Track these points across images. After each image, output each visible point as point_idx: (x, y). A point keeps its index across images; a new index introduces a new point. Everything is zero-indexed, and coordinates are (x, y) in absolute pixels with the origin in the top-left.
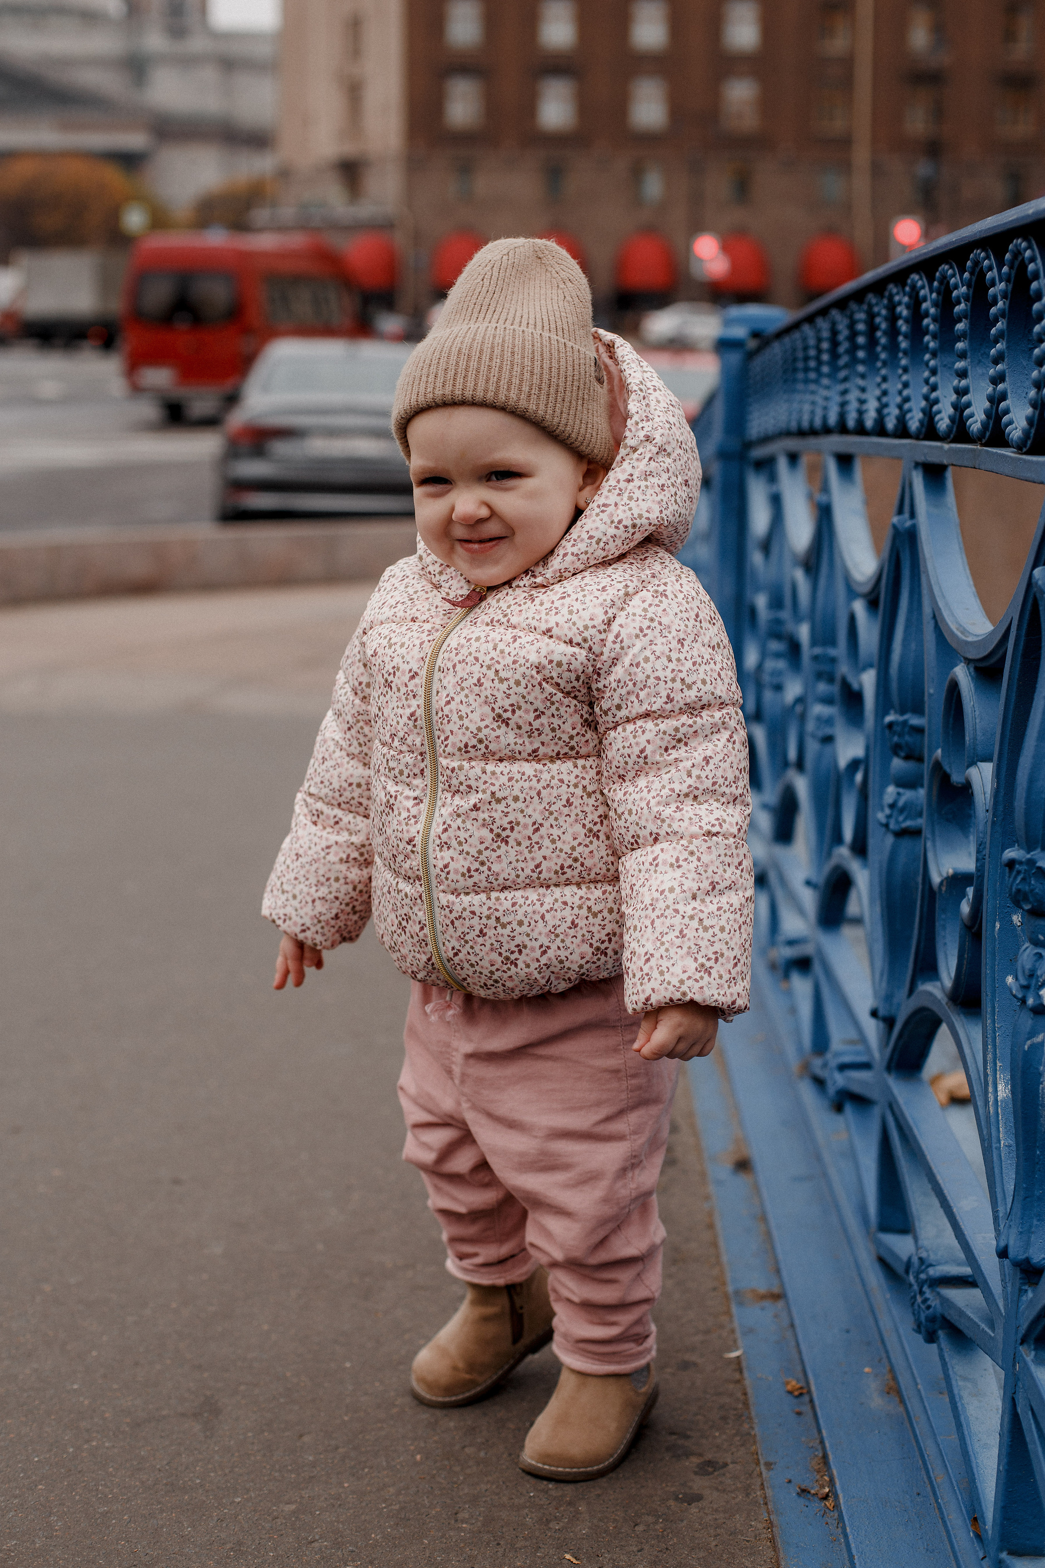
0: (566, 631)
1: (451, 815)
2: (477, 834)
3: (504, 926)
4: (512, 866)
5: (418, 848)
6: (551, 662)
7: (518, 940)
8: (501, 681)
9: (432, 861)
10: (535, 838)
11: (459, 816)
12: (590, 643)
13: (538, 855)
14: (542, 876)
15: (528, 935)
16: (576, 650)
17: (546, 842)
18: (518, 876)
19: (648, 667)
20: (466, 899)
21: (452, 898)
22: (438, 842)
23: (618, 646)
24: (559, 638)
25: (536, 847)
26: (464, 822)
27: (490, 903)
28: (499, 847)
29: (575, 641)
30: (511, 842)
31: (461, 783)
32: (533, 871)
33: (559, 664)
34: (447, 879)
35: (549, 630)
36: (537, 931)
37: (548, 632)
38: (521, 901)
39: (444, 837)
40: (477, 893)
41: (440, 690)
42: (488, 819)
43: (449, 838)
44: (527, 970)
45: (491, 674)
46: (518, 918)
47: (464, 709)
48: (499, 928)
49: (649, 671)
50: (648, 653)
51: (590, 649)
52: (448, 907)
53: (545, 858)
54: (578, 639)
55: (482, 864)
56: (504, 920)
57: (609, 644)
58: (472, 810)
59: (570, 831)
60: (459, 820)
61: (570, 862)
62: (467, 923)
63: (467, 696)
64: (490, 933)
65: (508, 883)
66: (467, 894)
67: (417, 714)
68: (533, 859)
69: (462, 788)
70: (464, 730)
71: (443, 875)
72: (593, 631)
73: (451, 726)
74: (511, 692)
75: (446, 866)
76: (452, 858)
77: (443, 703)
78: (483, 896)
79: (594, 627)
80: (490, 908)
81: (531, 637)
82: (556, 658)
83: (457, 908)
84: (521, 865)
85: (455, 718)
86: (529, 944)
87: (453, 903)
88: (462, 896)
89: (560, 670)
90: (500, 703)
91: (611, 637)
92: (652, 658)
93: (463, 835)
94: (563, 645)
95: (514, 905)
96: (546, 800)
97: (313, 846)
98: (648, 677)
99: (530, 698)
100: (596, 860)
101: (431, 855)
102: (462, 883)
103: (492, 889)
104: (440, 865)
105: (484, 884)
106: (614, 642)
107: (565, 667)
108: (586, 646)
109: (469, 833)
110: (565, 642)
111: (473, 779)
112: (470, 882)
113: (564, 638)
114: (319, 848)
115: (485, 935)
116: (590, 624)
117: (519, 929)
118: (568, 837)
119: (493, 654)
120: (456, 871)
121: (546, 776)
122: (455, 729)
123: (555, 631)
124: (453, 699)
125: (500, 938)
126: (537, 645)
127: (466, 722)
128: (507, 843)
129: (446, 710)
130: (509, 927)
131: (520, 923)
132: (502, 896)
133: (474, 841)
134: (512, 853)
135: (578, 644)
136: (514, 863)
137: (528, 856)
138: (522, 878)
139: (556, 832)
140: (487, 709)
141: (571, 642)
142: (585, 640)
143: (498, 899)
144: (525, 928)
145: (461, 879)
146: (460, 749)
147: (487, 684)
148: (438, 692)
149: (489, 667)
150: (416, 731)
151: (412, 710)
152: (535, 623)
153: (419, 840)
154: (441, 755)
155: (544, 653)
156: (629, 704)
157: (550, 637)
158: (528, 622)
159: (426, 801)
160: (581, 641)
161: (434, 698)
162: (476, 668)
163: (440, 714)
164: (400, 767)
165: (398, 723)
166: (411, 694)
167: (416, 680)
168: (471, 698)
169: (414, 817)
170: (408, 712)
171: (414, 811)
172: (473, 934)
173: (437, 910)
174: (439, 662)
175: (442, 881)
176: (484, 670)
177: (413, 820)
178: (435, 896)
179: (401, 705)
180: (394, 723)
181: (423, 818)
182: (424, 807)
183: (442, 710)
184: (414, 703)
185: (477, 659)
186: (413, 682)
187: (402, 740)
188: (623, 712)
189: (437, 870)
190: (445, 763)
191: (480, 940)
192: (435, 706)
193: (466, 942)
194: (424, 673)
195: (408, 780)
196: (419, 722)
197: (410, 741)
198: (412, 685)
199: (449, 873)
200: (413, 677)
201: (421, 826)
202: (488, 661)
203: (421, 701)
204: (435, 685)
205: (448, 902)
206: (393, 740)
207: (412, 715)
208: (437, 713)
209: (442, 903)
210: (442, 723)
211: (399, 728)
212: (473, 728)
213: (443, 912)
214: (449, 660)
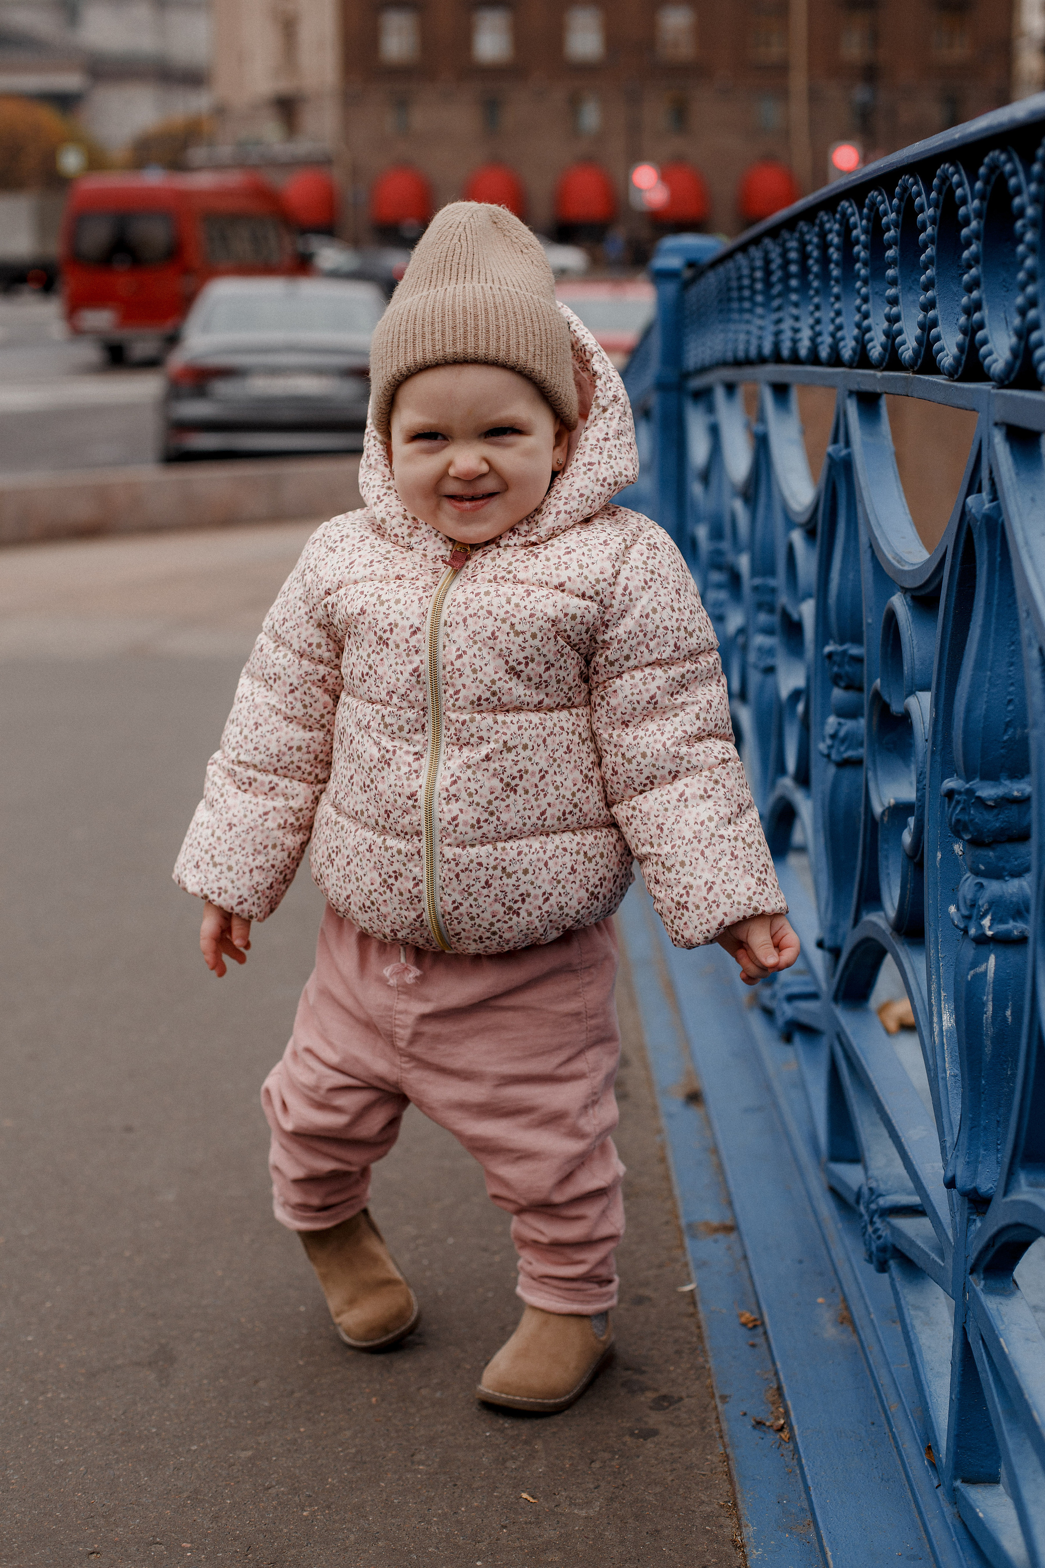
0: (579, 585)
1: (460, 766)
2: (487, 784)
3: (509, 876)
4: (520, 814)
5: (421, 803)
6: (566, 615)
7: (522, 890)
8: (517, 634)
9: (437, 815)
10: (541, 785)
11: (469, 767)
12: (602, 596)
13: (544, 802)
14: (547, 823)
15: (532, 883)
16: (588, 603)
17: (551, 789)
18: (525, 824)
19: (657, 617)
20: (473, 851)
21: (458, 851)
22: (445, 794)
23: (627, 598)
24: (571, 592)
25: (542, 794)
26: (474, 773)
27: (496, 854)
28: (508, 796)
29: (587, 594)
30: (520, 790)
31: (472, 735)
32: (539, 819)
33: (574, 617)
34: (455, 831)
35: (562, 585)
36: (541, 878)
37: (560, 587)
38: (526, 850)
39: (453, 790)
40: (482, 844)
41: (447, 644)
42: (499, 768)
43: (459, 790)
44: (528, 919)
45: (506, 627)
46: (524, 866)
47: (478, 662)
48: (505, 878)
49: (658, 622)
50: (655, 604)
51: (602, 601)
52: (454, 860)
53: (549, 805)
54: (591, 592)
55: (492, 814)
56: (509, 870)
57: (619, 597)
58: (483, 760)
59: (571, 777)
60: (470, 772)
61: (571, 808)
62: (473, 875)
63: (480, 649)
64: (495, 883)
65: (515, 832)
66: (473, 846)
67: (421, 670)
68: (539, 806)
69: (472, 740)
70: (478, 683)
71: (451, 828)
72: (604, 585)
73: (464, 680)
74: (526, 645)
75: (454, 819)
76: (461, 811)
77: (453, 657)
78: (489, 847)
79: (605, 580)
80: (497, 858)
81: (545, 591)
82: (571, 611)
83: (464, 860)
84: (528, 813)
85: (468, 671)
86: (533, 892)
87: (460, 855)
88: (468, 848)
89: (573, 623)
90: (514, 656)
91: (619, 590)
92: (659, 609)
93: (473, 786)
94: (576, 600)
95: (519, 853)
96: (550, 748)
98: (658, 627)
99: (544, 651)
100: (591, 805)
101: (436, 808)
102: (471, 834)
103: (496, 840)
104: (448, 817)
105: (493, 834)
106: (623, 595)
107: (579, 620)
108: (598, 599)
109: (480, 784)
110: (577, 596)
111: (485, 729)
112: (479, 833)
113: (576, 592)
115: (490, 886)
116: (601, 577)
117: (524, 878)
118: (569, 783)
119: (507, 607)
120: (465, 823)
121: (549, 724)
122: (468, 682)
123: (568, 585)
124: (465, 652)
125: (505, 888)
126: (552, 599)
127: (480, 675)
128: (515, 792)
129: (458, 664)
130: (514, 877)
131: (526, 872)
132: (508, 845)
133: (485, 791)
134: (520, 801)
135: (591, 597)
136: (522, 812)
137: (534, 803)
138: (528, 826)
139: (559, 779)
140: (501, 662)
141: (583, 595)
142: (597, 593)
143: (504, 849)
144: (529, 877)
145: (470, 830)
146: (472, 703)
147: (502, 637)
148: (444, 647)
149: (504, 621)
150: (418, 686)
151: (415, 665)
152: (545, 578)
153: (421, 795)
154: (449, 709)
155: (559, 607)
156: (639, 654)
157: (563, 591)
158: (537, 577)
159: (427, 756)
160: (593, 594)
161: (441, 653)
162: (490, 622)
163: (449, 668)
164: (400, 723)
165: (398, 680)
166: (413, 650)
167: (419, 636)
168: (485, 651)
169: (416, 771)
170: (410, 668)
171: (415, 766)
172: (478, 886)
173: (438, 865)
174: (444, 616)
175: (449, 835)
176: (499, 623)
177: (414, 775)
178: (438, 850)
179: (400, 661)
180: (393, 680)
181: (424, 773)
182: (425, 762)
183: (452, 664)
184: (416, 659)
185: (490, 613)
186: (415, 637)
187: (403, 697)
188: (632, 662)
189: (444, 823)
190: (453, 716)
191: (485, 892)
192: (441, 660)
193: (470, 894)
194: (427, 628)
195: (408, 736)
196: (422, 678)
197: (412, 697)
198: (413, 641)
199: (457, 826)
200: (414, 633)
201: (423, 781)
202: (502, 615)
203: (425, 657)
204: (442, 640)
205: (454, 855)
206: (391, 698)
207: (415, 670)
208: (444, 668)
209: (447, 856)
210: (451, 678)
211: (399, 684)
212: (487, 681)
213: (446, 866)
214: (458, 614)
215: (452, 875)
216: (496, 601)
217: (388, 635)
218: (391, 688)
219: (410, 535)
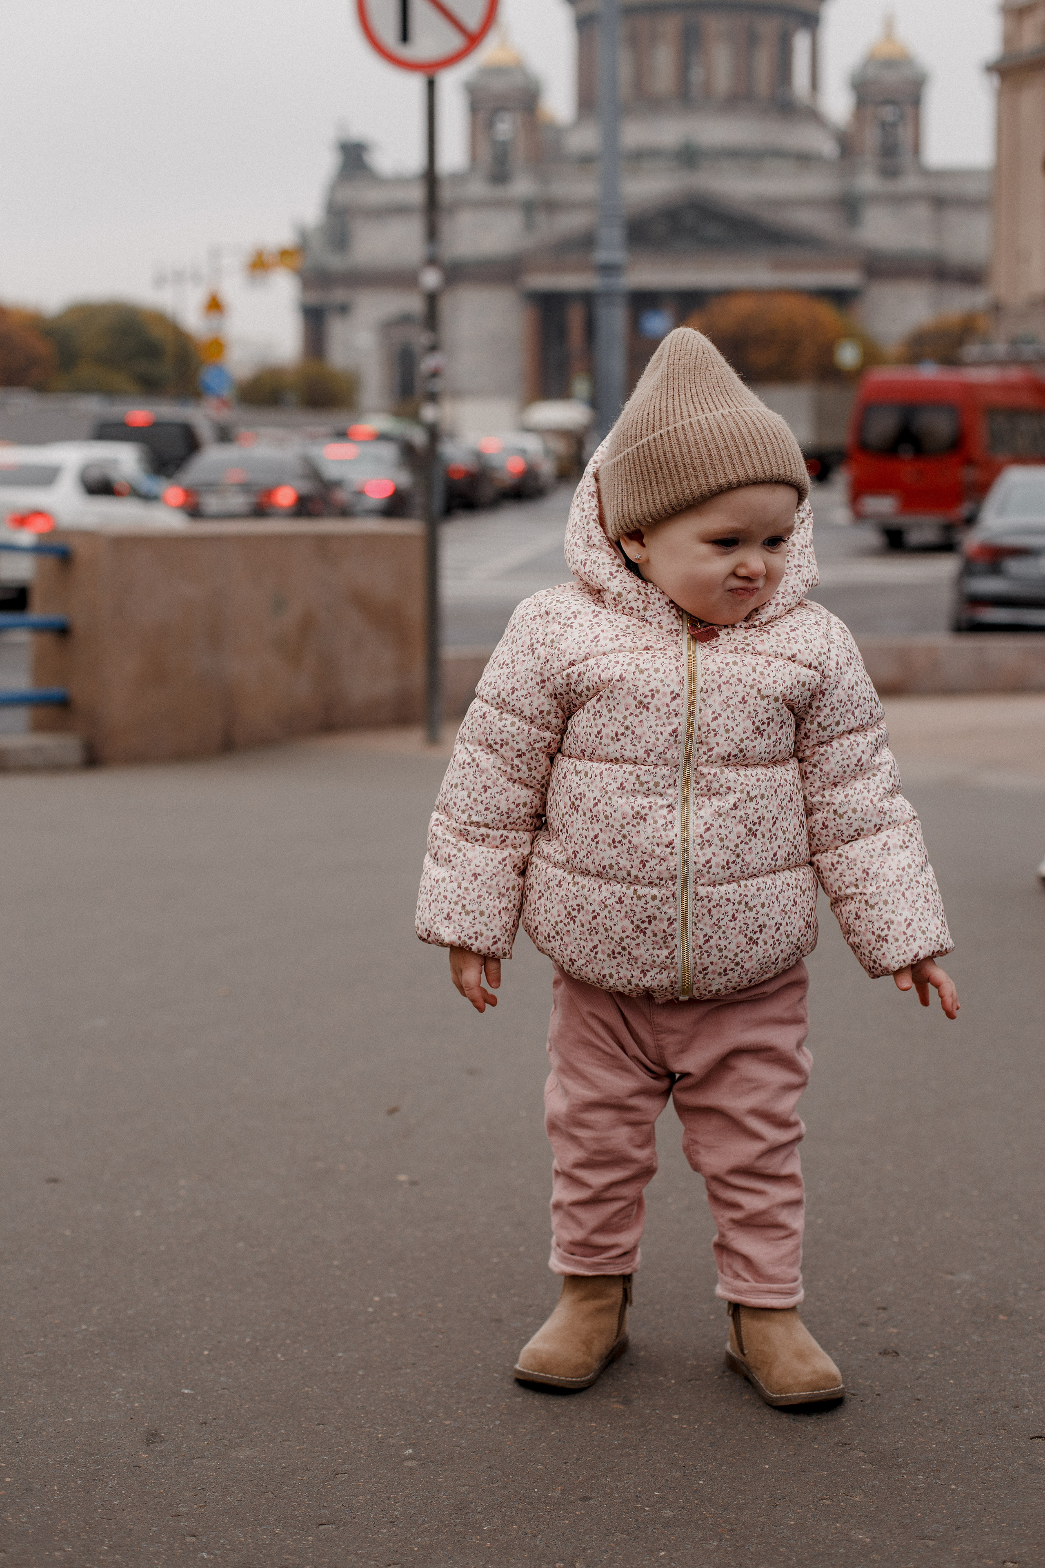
0: (807, 656)
1: (712, 815)
2: (735, 830)
3: (751, 910)
4: (759, 856)
5: (678, 849)
6: (798, 683)
8: (763, 698)
9: (692, 858)
10: (774, 830)
11: (720, 815)
12: (823, 667)
13: (775, 845)
14: (777, 863)
15: (768, 916)
16: (813, 672)
17: (780, 834)
18: (762, 864)
19: (858, 689)
20: (723, 888)
21: (710, 889)
22: (699, 841)
23: (839, 671)
24: (801, 663)
25: (774, 838)
26: (724, 820)
27: (740, 891)
28: (750, 840)
29: (813, 665)
30: (759, 834)
31: (721, 787)
32: (772, 859)
33: (804, 685)
34: (709, 873)
35: (793, 656)
37: (792, 658)
38: (763, 886)
39: (707, 836)
40: (729, 883)
41: (703, 707)
42: (743, 815)
43: (712, 836)
44: (765, 947)
45: (754, 692)
47: (730, 724)
48: (747, 912)
49: (860, 693)
51: (823, 671)
52: (707, 897)
53: (779, 847)
54: (815, 664)
55: (738, 856)
56: (751, 904)
57: (833, 670)
58: (732, 809)
60: (721, 819)
61: (793, 849)
62: (723, 910)
63: (732, 712)
64: (740, 916)
65: (755, 871)
66: (721, 884)
67: (680, 729)
68: (772, 849)
69: (721, 791)
70: (729, 741)
71: (705, 870)
72: (824, 657)
73: (717, 739)
74: (770, 707)
75: (708, 862)
76: (714, 854)
77: (709, 719)
78: (734, 885)
79: (824, 653)
80: (741, 895)
81: (780, 662)
82: (802, 679)
83: (716, 897)
84: (765, 854)
85: (722, 731)
87: (712, 893)
88: (717, 886)
89: (803, 689)
90: (760, 717)
91: (833, 664)
93: (723, 832)
94: (805, 669)
95: (758, 890)
96: (779, 797)
97: (489, 862)
98: (860, 698)
99: (781, 714)
101: (692, 853)
102: (721, 874)
103: (739, 878)
104: (703, 860)
105: (738, 874)
106: (837, 668)
107: (807, 686)
108: (820, 669)
109: (729, 830)
110: (805, 666)
111: (732, 781)
112: (728, 872)
113: (805, 662)
114: (496, 862)
115: (736, 919)
116: (822, 651)
117: (762, 911)
118: (791, 828)
119: (754, 675)
120: (717, 865)
122: (721, 740)
123: (799, 657)
124: (720, 715)
125: (747, 921)
126: (788, 669)
127: (731, 734)
128: (756, 836)
129: (713, 725)
130: (754, 910)
131: (763, 906)
132: (749, 883)
133: (733, 836)
134: (759, 844)
135: (815, 668)
136: (760, 853)
137: (769, 846)
140: (749, 723)
141: (810, 665)
142: (820, 664)
143: (746, 886)
144: (766, 910)
145: (720, 870)
146: (723, 758)
147: (751, 701)
148: (700, 710)
149: (752, 687)
150: (675, 745)
151: (674, 727)
152: (780, 650)
153: (677, 843)
154: (702, 764)
155: (794, 676)
156: (847, 720)
157: (794, 662)
158: (773, 649)
159: (678, 807)
160: (817, 665)
161: (697, 716)
162: (740, 688)
163: (704, 729)
164: (656, 780)
165: (658, 739)
166: (673, 713)
167: (678, 701)
168: (737, 713)
169: (671, 822)
170: (670, 729)
171: (669, 817)
172: (727, 919)
173: (691, 903)
174: (700, 683)
175: (703, 876)
176: (748, 689)
177: (670, 826)
178: (691, 890)
179: (660, 723)
180: (653, 740)
181: (678, 823)
182: (677, 813)
183: (708, 725)
184: (676, 721)
185: (740, 680)
186: (675, 702)
187: (660, 756)
188: (842, 728)
189: (699, 866)
190: (705, 770)
191: (732, 924)
192: (697, 721)
193: (720, 928)
194: (685, 694)
195: (663, 791)
196: (679, 737)
197: (668, 756)
198: (673, 705)
199: (710, 867)
200: (674, 698)
201: (677, 830)
202: (750, 682)
203: (683, 719)
204: (699, 704)
205: (707, 892)
206: (649, 755)
207: (674, 731)
208: (699, 729)
209: (700, 895)
210: (706, 737)
211: (659, 743)
212: (737, 740)
213: (699, 904)
214: (713, 681)
215: (705, 911)
216: (744, 670)
217: (649, 699)
218: (650, 746)
219: (645, 609)
